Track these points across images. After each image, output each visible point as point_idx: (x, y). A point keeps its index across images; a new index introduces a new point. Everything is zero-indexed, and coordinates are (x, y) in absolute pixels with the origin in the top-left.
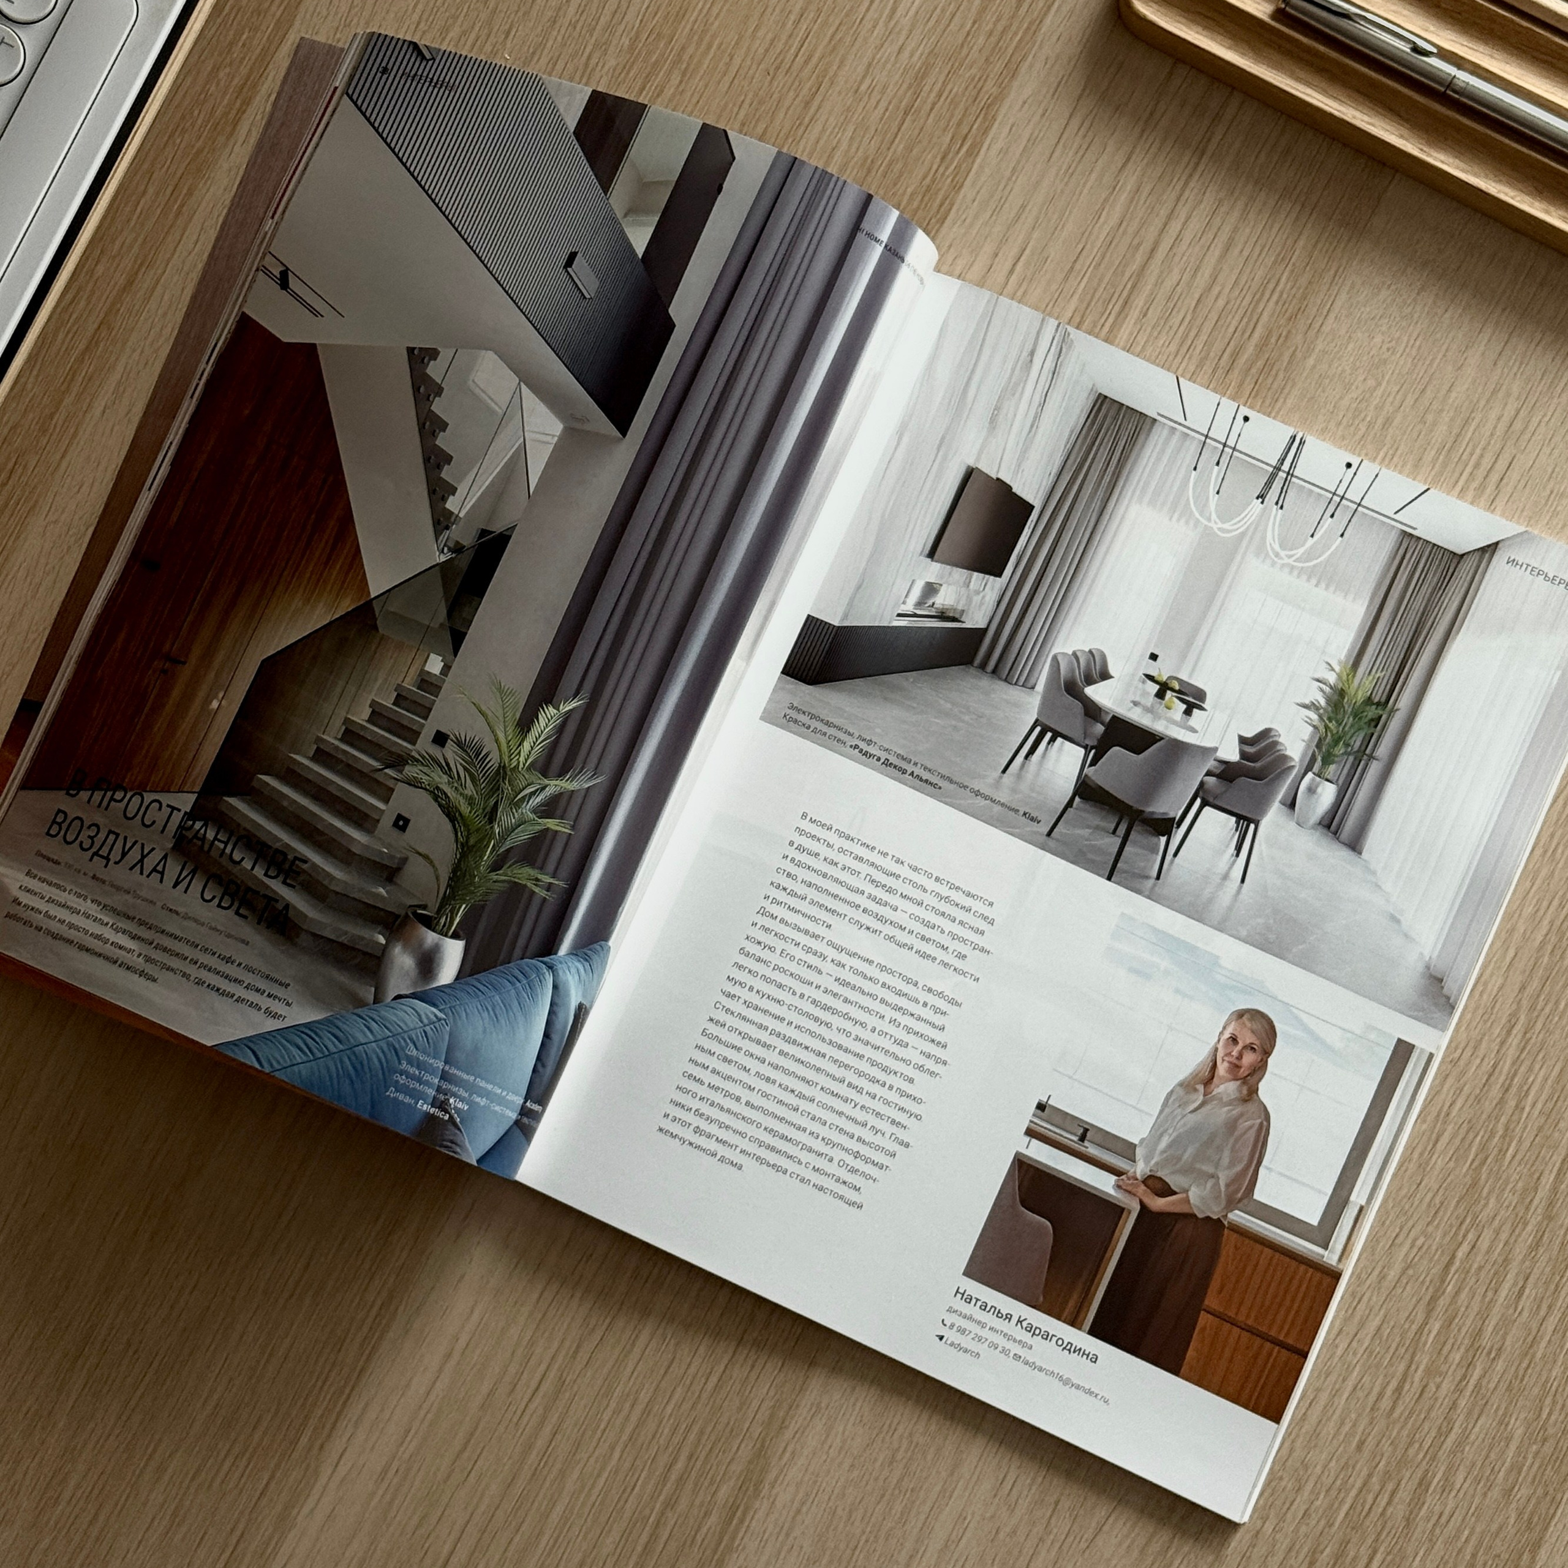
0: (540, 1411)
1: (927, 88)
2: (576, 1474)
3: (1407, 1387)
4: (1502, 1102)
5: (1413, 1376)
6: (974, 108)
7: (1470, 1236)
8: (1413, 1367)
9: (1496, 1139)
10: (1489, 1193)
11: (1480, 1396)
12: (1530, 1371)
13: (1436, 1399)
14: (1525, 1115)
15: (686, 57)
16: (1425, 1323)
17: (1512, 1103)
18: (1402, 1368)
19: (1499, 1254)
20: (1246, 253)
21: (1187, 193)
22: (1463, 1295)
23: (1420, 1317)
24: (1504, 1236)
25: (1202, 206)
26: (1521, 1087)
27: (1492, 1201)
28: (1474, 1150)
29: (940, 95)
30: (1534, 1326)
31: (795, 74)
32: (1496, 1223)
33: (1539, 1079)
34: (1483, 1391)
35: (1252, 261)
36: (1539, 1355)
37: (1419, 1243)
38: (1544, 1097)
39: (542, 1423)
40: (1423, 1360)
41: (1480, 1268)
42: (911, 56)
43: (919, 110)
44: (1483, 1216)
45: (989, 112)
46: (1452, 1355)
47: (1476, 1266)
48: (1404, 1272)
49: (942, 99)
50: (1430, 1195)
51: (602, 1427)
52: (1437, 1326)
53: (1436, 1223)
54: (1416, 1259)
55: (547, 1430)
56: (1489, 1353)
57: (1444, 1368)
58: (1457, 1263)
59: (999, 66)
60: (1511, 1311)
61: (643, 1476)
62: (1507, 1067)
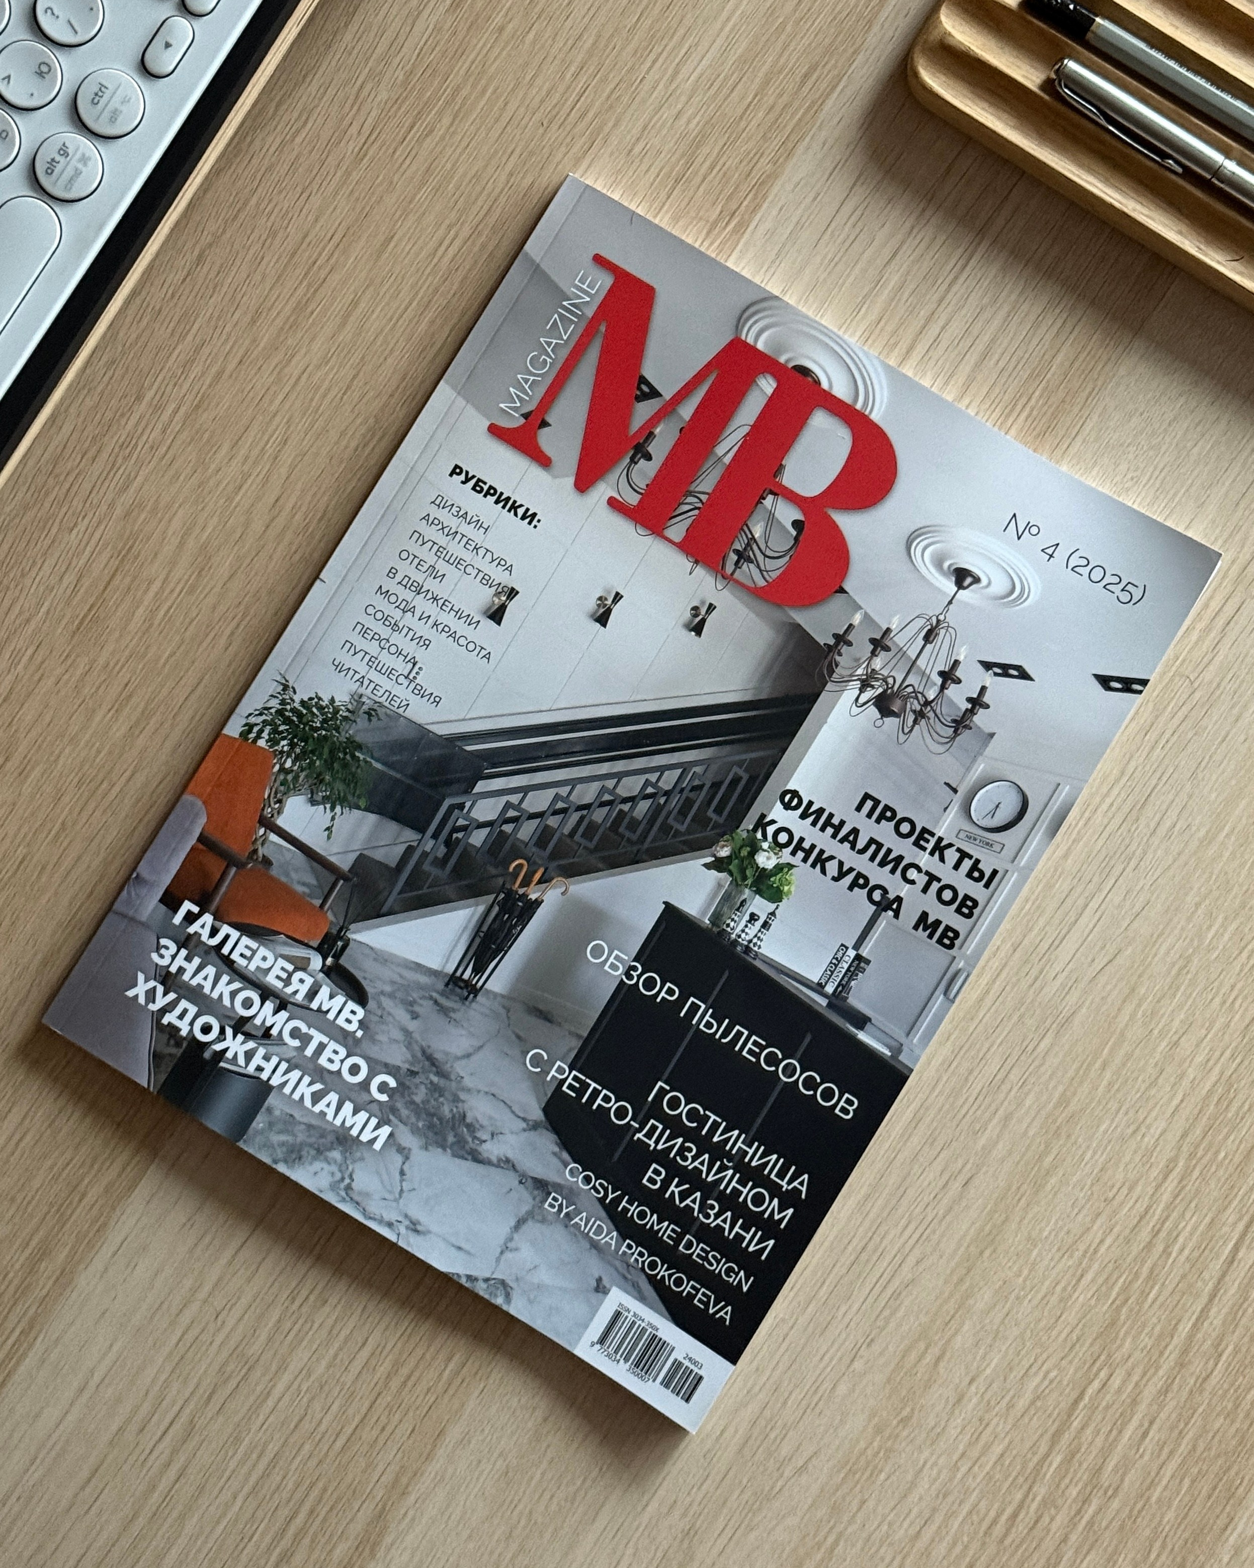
0: (167, 1452)
1: (700, 159)
2: (195, 1519)
3: (1021, 1516)
4: (1149, 1246)
5: (1029, 1507)
6: (746, 185)
7: (1103, 1374)
8: (1031, 1497)
9: (1140, 1282)
10: (1127, 1333)
11: (1091, 1533)
12: (1144, 1513)
13: (1048, 1531)
14: (1171, 1261)
15: (459, 100)
16: (1047, 1455)
17: (1160, 1248)
18: (1019, 1496)
19: (1129, 1396)
20: (1001, 364)
21: (950, 296)
22: (1089, 1431)
23: (1043, 1448)
24: (1135, 1378)
25: (964, 312)
26: (1169, 1233)
27: (1129, 1340)
28: (1116, 1289)
29: (712, 168)
30: (1155, 1467)
31: (568, 128)
32: (1129, 1363)
33: (1189, 1228)
34: (1096, 1527)
35: (1006, 374)
36: (1154, 1499)
37: (1053, 1374)
38: (1191, 1245)
39: (168, 1465)
40: (1041, 1491)
41: (1108, 1407)
42: (689, 122)
43: (689, 181)
44: (1118, 1356)
45: (761, 188)
46: (1069, 1491)
47: (1104, 1404)
48: (1033, 1402)
49: (715, 171)
50: (1068, 1329)
51: (227, 1474)
52: (1059, 1459)
53: (1070, 1358)
54: (1047, 1391)
55: (172, 1473)
56: (1105, 1493)
57: (1060, 1502)
58: (1087, 1398)
59: (775, 143)
60: (1133, 1452)
61: (262, 1526)
62: (1159, 1212)
